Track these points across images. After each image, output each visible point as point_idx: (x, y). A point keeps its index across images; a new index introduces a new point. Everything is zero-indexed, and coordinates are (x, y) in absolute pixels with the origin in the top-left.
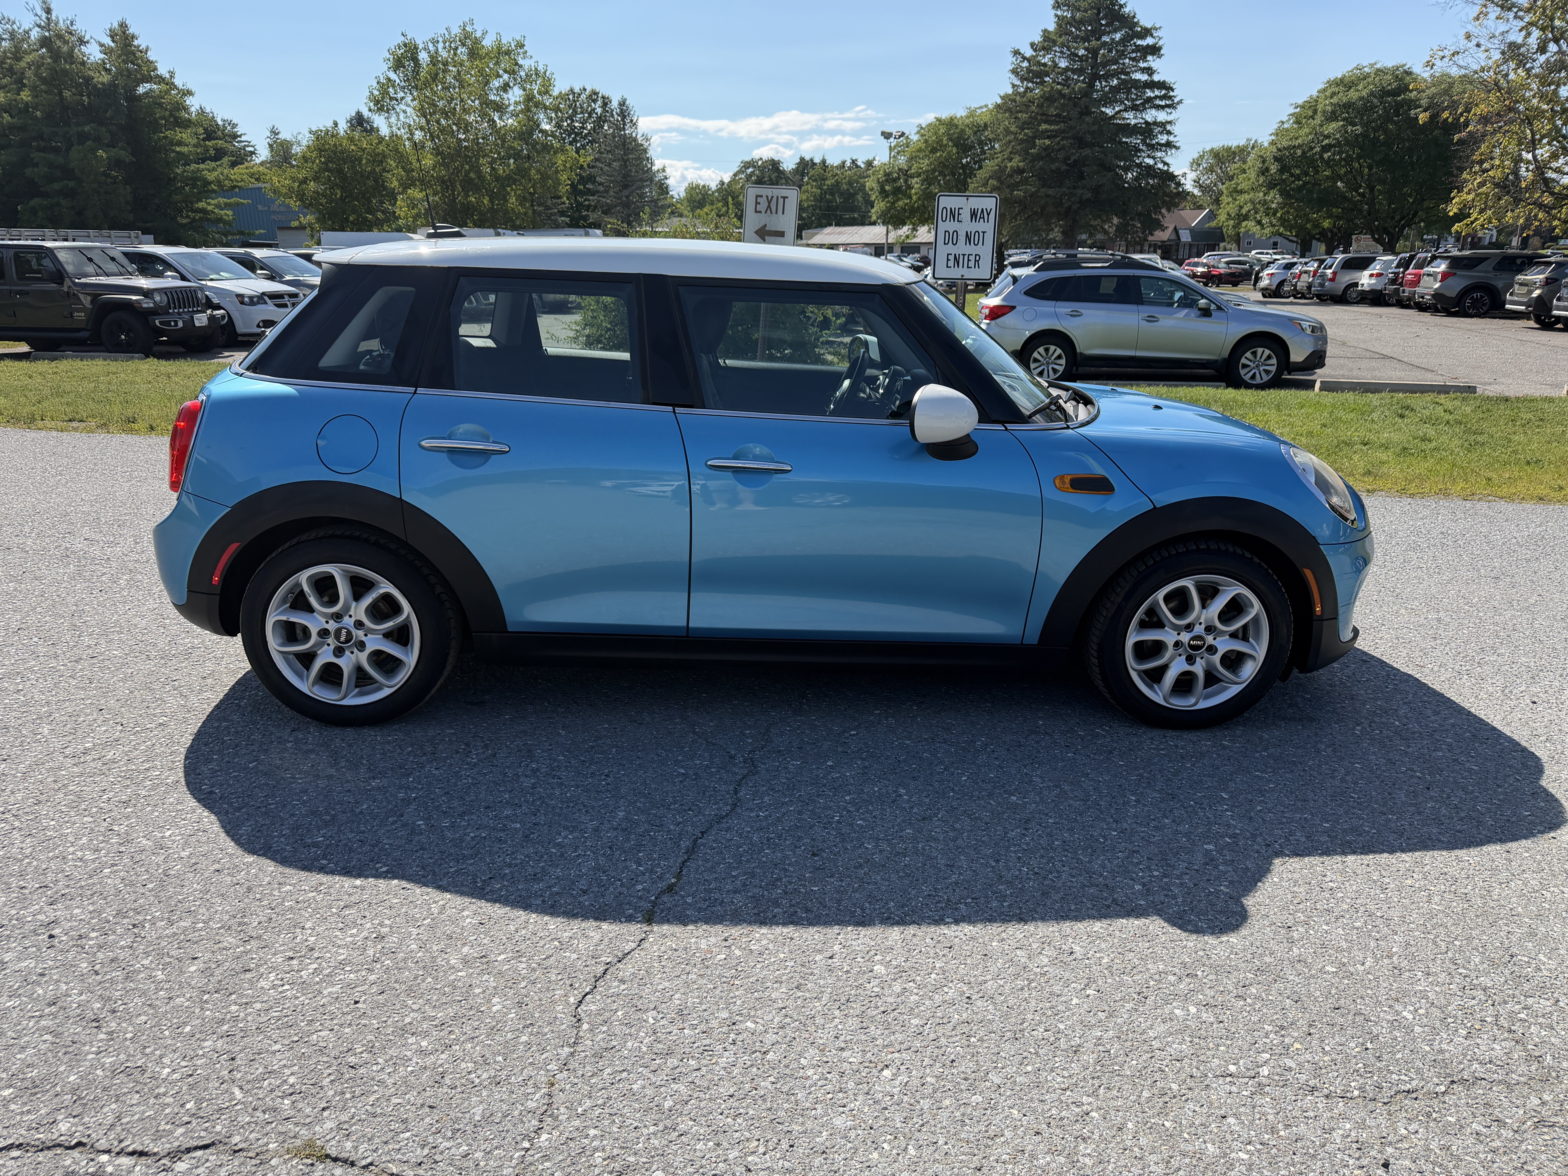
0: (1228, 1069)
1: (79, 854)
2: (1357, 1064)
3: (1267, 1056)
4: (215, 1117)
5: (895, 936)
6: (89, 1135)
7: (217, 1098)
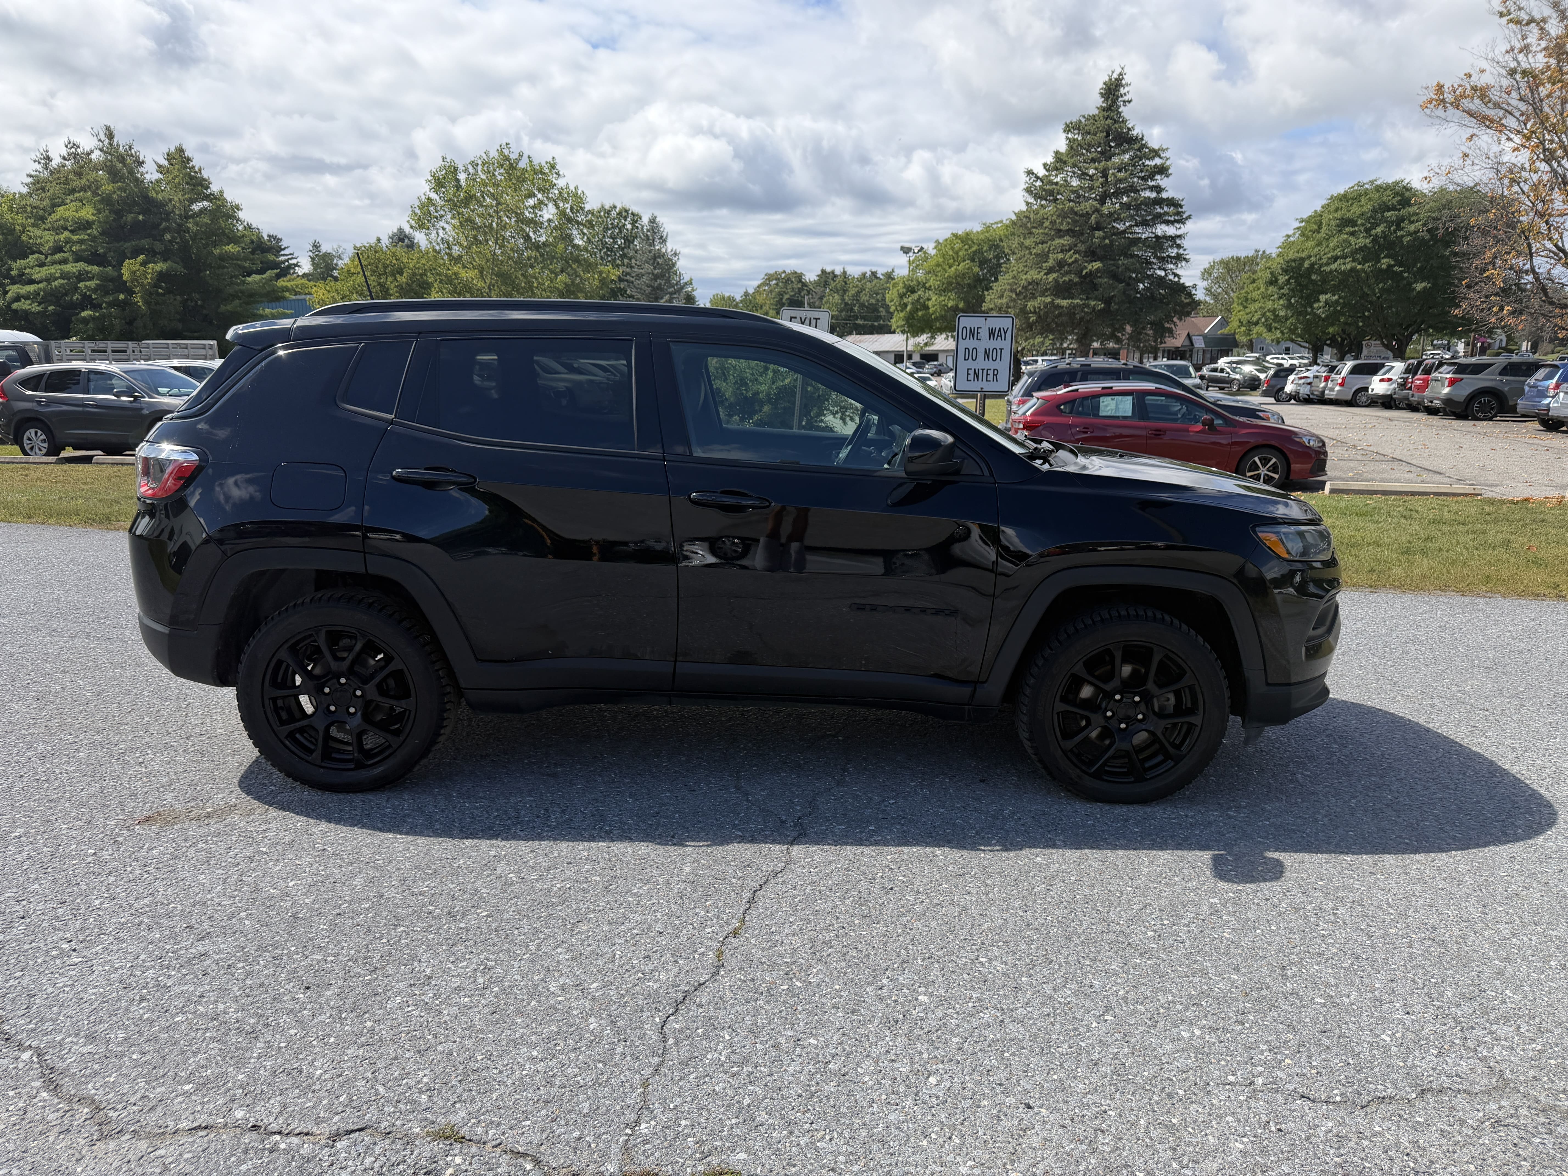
0: (1227, 1079)
2: (1339, 1076)
3: (1261, 1069)
4: (365, 1107)
5: (935, 971)
6: (262, 1120)
7: (365, 1093)
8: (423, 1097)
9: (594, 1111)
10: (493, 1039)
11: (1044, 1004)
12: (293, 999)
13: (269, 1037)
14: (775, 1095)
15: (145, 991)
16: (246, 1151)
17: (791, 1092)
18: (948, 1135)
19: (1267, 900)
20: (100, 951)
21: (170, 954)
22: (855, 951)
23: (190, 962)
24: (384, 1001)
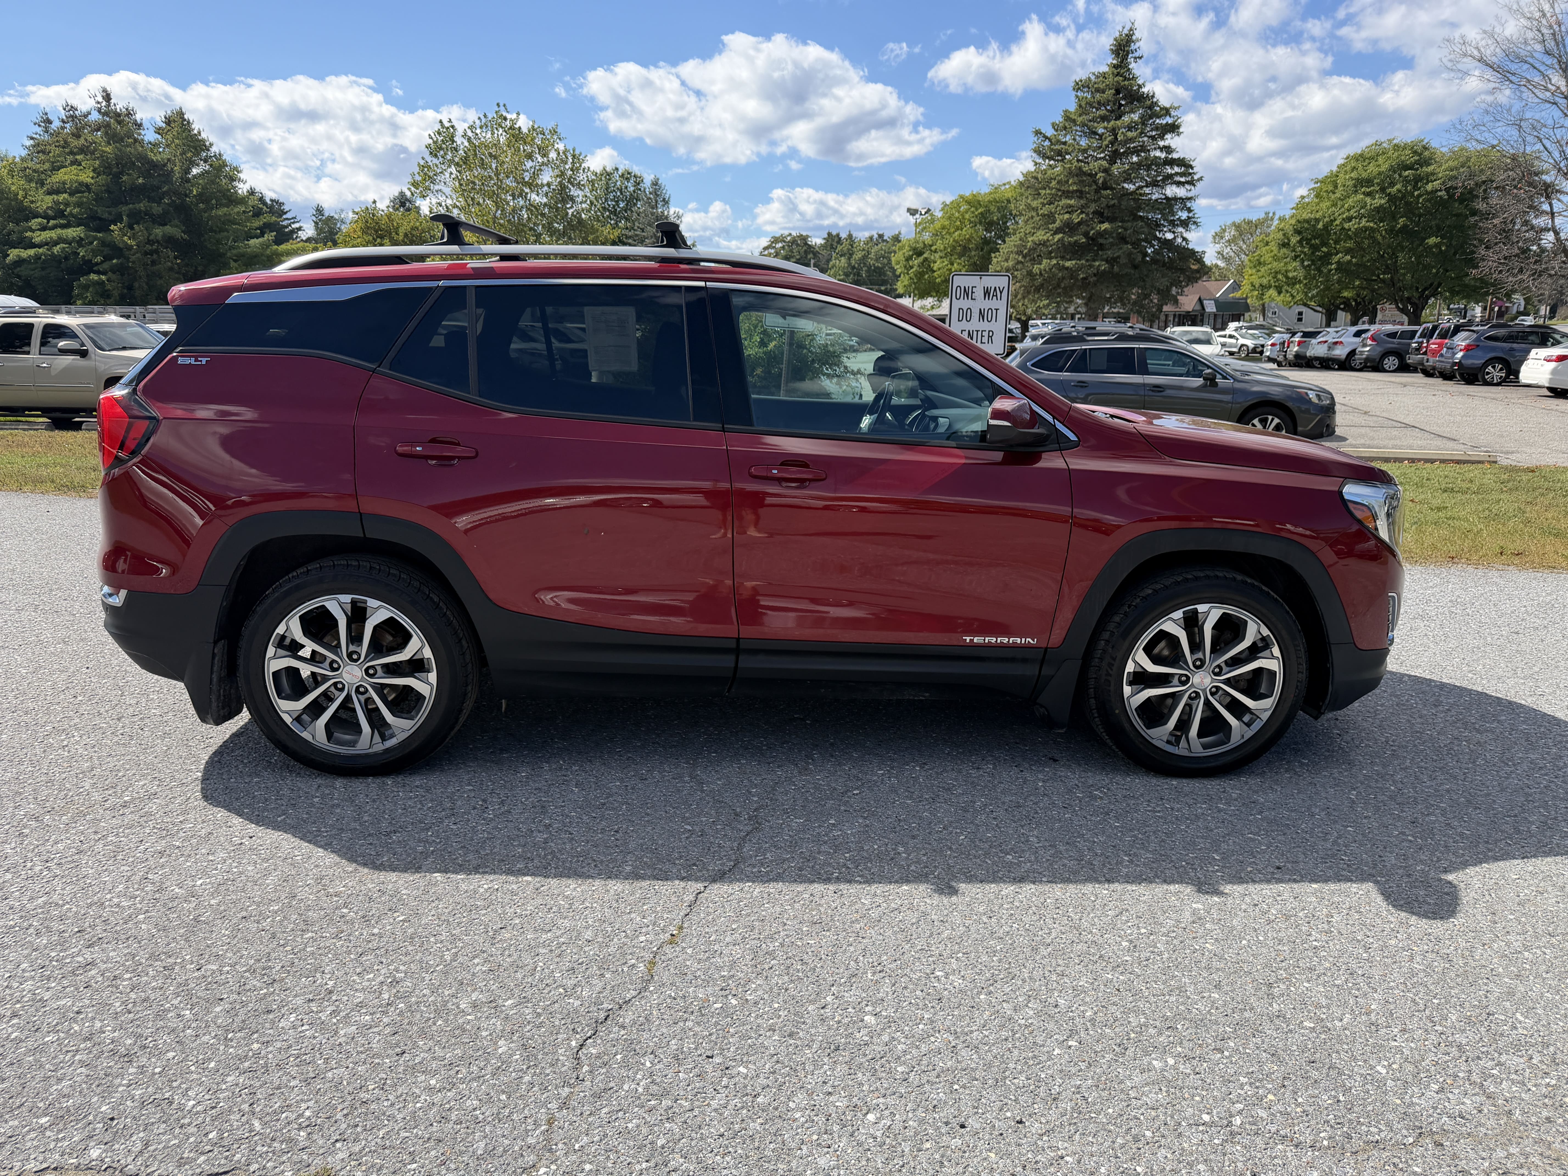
0: (1202, 1118)
1: (116, 900)
2: (1328, 1116)
3: (1239, 1106)
4: (235, 1146)
5: (886, 988)
6: (118, 1161)
7: (238, 1129)
8: (302, 1133)
9: (490, 1153)
10: (389, 1064)
11: (1002, 1026)
12: (179, 1016)
13: (144, 1060)
14: (693, 1134)
15: (18, 1006)
17: (712, 1130)
19: (1256, 905)
21: (54, 963)
22: (800, 963)
23: (73, 972)
24: (277, 1020)
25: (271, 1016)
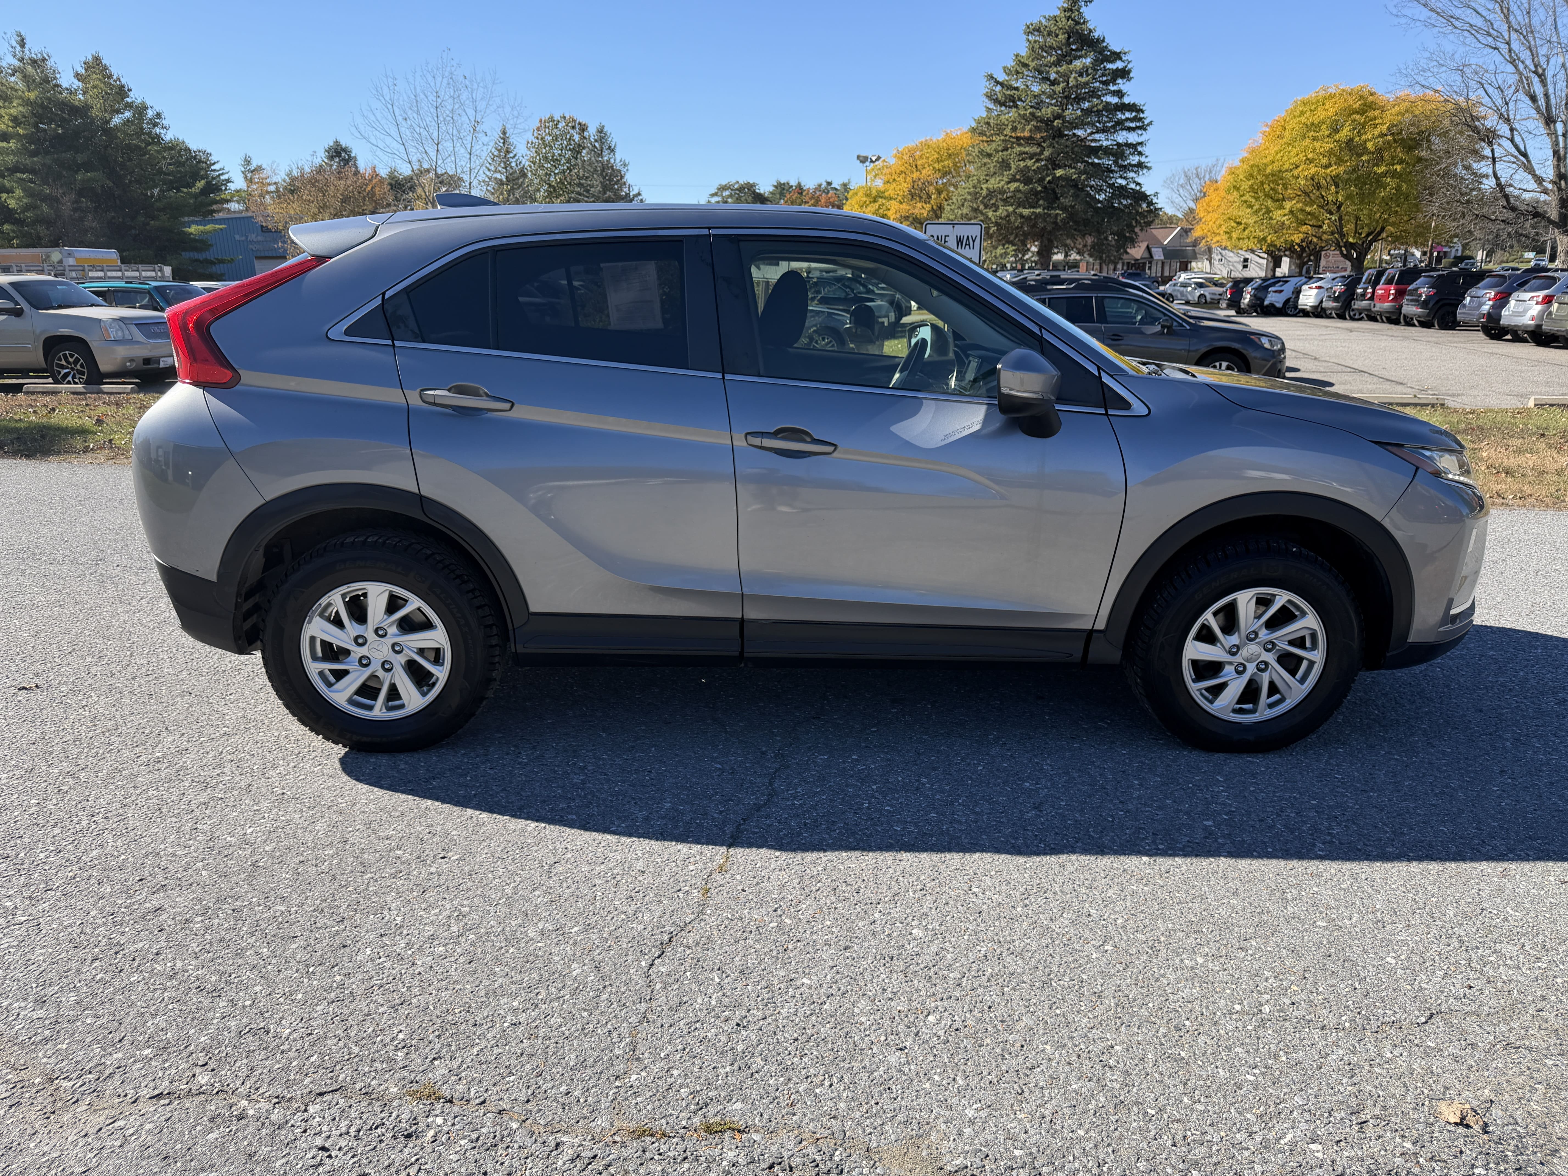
0: (1234, 1008)
2: (1347, 1002)
3: (1267, 997)
4: (338, 1068)
5: (928, 903)
6: (228, 1085)
7: (337, 1052)
8: (399, 1054)
9: (583, 1064)
10: (471, 990)
11: (1042, 935)
12: (257, 953)
13: (232, 995)
14: (770, 1039)
15: (96, 950)
16: (212, 1120)
17: (787, 1035)
18: (952, 1076)
20: (47, 909)
21: (123, 910)
22: (844, 884)
23: (143, 917)
24: (354, 954)
25: (347, 950)
